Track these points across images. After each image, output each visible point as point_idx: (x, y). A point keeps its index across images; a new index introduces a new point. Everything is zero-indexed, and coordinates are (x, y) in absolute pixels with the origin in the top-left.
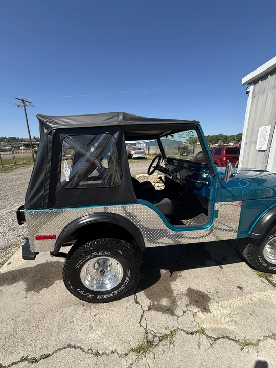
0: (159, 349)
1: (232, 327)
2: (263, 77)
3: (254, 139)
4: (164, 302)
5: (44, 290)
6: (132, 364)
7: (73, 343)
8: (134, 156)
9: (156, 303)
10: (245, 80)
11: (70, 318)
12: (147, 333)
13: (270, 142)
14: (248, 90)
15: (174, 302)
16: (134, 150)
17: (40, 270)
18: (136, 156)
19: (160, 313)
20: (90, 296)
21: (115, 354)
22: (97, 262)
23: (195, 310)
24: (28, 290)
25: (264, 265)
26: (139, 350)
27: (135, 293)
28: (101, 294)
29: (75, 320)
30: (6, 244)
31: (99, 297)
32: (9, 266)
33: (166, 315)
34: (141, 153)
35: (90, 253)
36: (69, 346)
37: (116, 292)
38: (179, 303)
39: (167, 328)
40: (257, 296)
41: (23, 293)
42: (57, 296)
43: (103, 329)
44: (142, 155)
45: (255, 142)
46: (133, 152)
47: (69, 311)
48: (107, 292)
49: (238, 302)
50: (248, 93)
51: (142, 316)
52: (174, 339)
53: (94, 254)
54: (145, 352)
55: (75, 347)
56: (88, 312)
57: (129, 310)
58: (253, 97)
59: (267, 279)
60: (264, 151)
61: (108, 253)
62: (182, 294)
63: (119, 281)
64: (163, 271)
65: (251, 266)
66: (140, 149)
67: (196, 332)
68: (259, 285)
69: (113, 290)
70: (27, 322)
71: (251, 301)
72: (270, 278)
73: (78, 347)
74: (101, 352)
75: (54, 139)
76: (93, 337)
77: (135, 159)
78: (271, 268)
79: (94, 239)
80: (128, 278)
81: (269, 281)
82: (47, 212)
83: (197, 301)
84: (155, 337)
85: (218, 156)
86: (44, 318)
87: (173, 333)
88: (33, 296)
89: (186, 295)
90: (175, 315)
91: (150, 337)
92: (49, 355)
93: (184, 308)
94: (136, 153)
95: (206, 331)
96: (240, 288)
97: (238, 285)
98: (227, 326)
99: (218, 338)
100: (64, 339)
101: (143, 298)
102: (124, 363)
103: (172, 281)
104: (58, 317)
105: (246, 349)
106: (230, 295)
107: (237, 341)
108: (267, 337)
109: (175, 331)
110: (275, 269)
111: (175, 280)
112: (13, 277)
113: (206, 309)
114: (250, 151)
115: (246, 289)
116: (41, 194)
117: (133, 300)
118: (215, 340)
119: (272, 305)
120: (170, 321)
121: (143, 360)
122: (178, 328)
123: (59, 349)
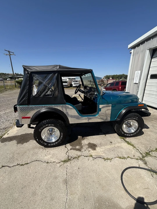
0: (73, 161)
1: (103, 155)
2: (138, 45)
3: (133, 78)
4: (78, 147)
5: (25, 143)
6: (61, 165)
7: (38, 160)
8: (74, 85)
9: (74, 147)
10: (130, 46)
11: (37, 152)
12: (68, 157)
13: (140, 79)
14: (131, 52)
15: (82, 147)
17: (23, 136)
18: (75, 85)
19: (75, 151)
20: (45, 144)
21: (55, 162)
22: (49, 130)
23: (90, 149)
24: (18, 143)
25: (123, 133)
26: (65, 161)
27: (65, 144)
28: (50, 143)
29: (39, 153)
30: (5, 127)
31: (49, 145)
32: (8, 135)
33: (78, 151)
34: (77, 84)
35: (45, 125)
36: (36, 160)
37: (57, 143)
38: (84, 147)
39: (77, 155)
40: (117, 145)
41: (16, 144)
43: (51, 156)
45: (134, 79)
46: (73, 83)
47: (36, 150)
48: (53, 143)
49: (109, 147)
50: (131, 53)
51: (67, 152)
52: (79, 158)
53: (47, 125)
54: (67, 162)
55: (39, 161)
56: (45, 151)
57: (62, 150)
58: (133, 55)
59: (124, 139)
60: (137, 84)
61: (53, 125)
63: (58, 138)
64: (79, 137)
65: (118, 135)
66: (77, 81)
67: (89, 156)
68: (119, 141)
69: (55, 142)
70: (18, 154)
71: (114, 146)
72: (125, 139)
73: (40, 161)
74: (49, 162)
75: (30, 76)
76: (47, 158)
77: (74, 87)
78: (125, 135)
79: (47, 119)
80: (62, 136)
81: (124, 140)
82: (27, 107)
83: (92, 147)
84: (71, 158)
85: (117, 86)
86: (26, 152)
88: (20, 145)
89: (87, 145)
90: (81, 151)
91: (70, 158)
92: (28, 163)
93: (85, 149)
95: (93, 156)
96: (111, 142)
97: (111, 141)
98: (101, 154)
99: (97, 158)
100: (34, 158)
101: (69, 146)
102: (58, 165)
103: (82, 140)
104: (32, 152)
105: (106, 161)
106: (106, 145)
107: (104, 159)
108: (116, 157)
109: (80, 156)
110: (128, 135)
111: (84, 140)
112: (10, 139)
113: (95, 149)
114: (131, 83)
115: (113, 142)
116: (24, 99)
117: (64, 147)
118: (95, 158)
119: (122, 148)
120: (79, 153)
121: (66, 164)
122: (82, 155)
123: (32, 162)
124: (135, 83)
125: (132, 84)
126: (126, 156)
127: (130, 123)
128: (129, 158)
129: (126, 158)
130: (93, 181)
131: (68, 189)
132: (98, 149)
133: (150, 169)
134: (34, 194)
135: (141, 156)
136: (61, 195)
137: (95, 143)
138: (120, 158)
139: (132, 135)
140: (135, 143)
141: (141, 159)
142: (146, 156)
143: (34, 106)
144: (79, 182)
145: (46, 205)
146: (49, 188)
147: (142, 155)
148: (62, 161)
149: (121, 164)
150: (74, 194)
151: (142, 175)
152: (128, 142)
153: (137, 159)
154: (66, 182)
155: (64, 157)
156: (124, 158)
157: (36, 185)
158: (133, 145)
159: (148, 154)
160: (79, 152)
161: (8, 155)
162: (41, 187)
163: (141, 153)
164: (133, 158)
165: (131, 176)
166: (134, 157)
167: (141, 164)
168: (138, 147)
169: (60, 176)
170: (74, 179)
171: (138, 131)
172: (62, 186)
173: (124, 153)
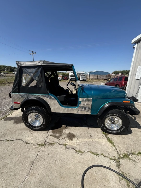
0: (47, 146)
1: (78, 146)
3: (135, 73)
4: (57, 135)
5: (19, 124)
6: (36, 148)
7: (21, 139)
8: (81, 79)
9: (54, 134)
10: (133, 41)
11: (23, 133)
12: (45, 142)
14: (134, 47)
15: (61, 135)
16: (81, 76)
17: (20, 118)
19: (54, 137)
20: (31, 127)
21: (33, 144)
22: (35, 115)
23: (67, 139)
24: (14, 123)
25: (105, 129)
26: (40, 145)
29: (25, 134)
31: (34, 128)
32: (11, 115)
34: (84, 78)
36: (20, 139)
37: (40, 128)
38: (63, 136)
40: (96, 139)
41: (12, 124)
42: (22, 126)
43: (32, 138)
44: (85, 79)
46: (80, 77)
47: (24, 131)
48: (37, 127)
49: (86, 140)
51: (47, 137)
52: (54, 145)
53: (32, 111)
54: (42, 146)
55: (21, 140)
56: (30, 133)
57: (43, 134)
58: (137, 50)
59: (106, 135)
60: (139, 79)
61: (37, 112)
62: (66, 134)
63: (41, 124)
64: (63, 126)
65: (102, 130)
66: (84, 76)
67: (63, 145)
68: (100, 137)
70: (11, 131)
71: (92, 140)
74: (28, 143)
75: (20, 69)
76: (29, 139)
77: (81, 81)
78: (108, 131)
79: (32, 106)
80: (44, 123)
83: (70, 137)
84: (48, 143)
85: (120, 82)
86: (16, 131)
87: (54, 143)
88: (15, 125)
90: (59, 139)
91: (46, 143)
92: (13, 140)
93: (63, 138)
94: (82, 78)
95: (67, 145)
96: (91, 136)
97: (91, 135)
98: (76, 146)
99: (70, 148)
100: (19, 138)
101: (50, 132)
102: (34, 147)
103: (65, 129)
104: (20, 132)
105: (78, 153)
106: (85, 137)
107: (76, 150)
108: (89, 152)
109: (56, 143)
110: (110, 131)
111: (66, 129)
112: (11, 119)
113: (72, 140)
114: (132, 79)
115: (93, 137)
116: (16, 88)
117: (47, 132)
118: (68, 148)
119: (100, 143)
120: (55, 140)
121: (40, 148)
122: (57, 143)
123: (16, 140)
124: (137, 79)
125: (134, 80)
126: (99, 153)
127: (115, 119)
128: (102, 156)
129: (98, 155)
130: (56, 169)
131: (31, 170)
132: (75, 140)
133: (121, 172)
134: (5, 166)
135: (117, 156)
136: (23, 173)
137: (74, 133)
138: (93, 153)
139: (115, 132)
140: (117, 141)
141: (115, 160)
142: (123, 158)
143: (23, 94)
144: (43, 167)
145: (8, 179)
146: (17, 165)
147: (119, 156)
148: (38, 145)
149: (90, 160)
150: (34, 176)
151: (108, 178)
152: (109, 139)
153: (111, 159)
154: (32, 163)
155: (42, 141)
156: (97, 154)
157: (9, 159)
158: (113, 143)
159: (126, 156)
160: (57, 139)
161: (4, 130)
162: (12, 162)
163: (118, 153)
164: (106, 157)
165: (95, 174)
166: (108, 156)
167: (113, 165)
168: (118, 146)
169: (30, 157)
170: (40, 163)
171: (123, 129)
172: (28, 167)
173: (99, 149)
